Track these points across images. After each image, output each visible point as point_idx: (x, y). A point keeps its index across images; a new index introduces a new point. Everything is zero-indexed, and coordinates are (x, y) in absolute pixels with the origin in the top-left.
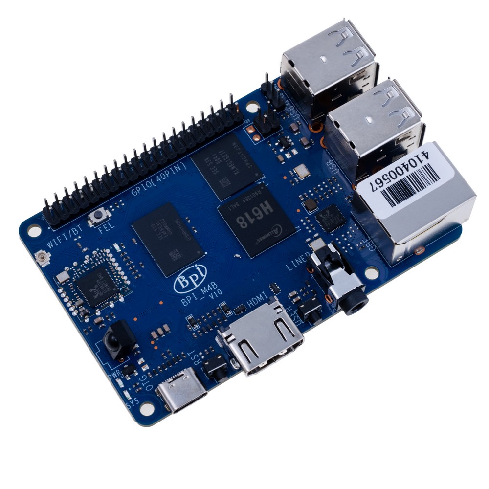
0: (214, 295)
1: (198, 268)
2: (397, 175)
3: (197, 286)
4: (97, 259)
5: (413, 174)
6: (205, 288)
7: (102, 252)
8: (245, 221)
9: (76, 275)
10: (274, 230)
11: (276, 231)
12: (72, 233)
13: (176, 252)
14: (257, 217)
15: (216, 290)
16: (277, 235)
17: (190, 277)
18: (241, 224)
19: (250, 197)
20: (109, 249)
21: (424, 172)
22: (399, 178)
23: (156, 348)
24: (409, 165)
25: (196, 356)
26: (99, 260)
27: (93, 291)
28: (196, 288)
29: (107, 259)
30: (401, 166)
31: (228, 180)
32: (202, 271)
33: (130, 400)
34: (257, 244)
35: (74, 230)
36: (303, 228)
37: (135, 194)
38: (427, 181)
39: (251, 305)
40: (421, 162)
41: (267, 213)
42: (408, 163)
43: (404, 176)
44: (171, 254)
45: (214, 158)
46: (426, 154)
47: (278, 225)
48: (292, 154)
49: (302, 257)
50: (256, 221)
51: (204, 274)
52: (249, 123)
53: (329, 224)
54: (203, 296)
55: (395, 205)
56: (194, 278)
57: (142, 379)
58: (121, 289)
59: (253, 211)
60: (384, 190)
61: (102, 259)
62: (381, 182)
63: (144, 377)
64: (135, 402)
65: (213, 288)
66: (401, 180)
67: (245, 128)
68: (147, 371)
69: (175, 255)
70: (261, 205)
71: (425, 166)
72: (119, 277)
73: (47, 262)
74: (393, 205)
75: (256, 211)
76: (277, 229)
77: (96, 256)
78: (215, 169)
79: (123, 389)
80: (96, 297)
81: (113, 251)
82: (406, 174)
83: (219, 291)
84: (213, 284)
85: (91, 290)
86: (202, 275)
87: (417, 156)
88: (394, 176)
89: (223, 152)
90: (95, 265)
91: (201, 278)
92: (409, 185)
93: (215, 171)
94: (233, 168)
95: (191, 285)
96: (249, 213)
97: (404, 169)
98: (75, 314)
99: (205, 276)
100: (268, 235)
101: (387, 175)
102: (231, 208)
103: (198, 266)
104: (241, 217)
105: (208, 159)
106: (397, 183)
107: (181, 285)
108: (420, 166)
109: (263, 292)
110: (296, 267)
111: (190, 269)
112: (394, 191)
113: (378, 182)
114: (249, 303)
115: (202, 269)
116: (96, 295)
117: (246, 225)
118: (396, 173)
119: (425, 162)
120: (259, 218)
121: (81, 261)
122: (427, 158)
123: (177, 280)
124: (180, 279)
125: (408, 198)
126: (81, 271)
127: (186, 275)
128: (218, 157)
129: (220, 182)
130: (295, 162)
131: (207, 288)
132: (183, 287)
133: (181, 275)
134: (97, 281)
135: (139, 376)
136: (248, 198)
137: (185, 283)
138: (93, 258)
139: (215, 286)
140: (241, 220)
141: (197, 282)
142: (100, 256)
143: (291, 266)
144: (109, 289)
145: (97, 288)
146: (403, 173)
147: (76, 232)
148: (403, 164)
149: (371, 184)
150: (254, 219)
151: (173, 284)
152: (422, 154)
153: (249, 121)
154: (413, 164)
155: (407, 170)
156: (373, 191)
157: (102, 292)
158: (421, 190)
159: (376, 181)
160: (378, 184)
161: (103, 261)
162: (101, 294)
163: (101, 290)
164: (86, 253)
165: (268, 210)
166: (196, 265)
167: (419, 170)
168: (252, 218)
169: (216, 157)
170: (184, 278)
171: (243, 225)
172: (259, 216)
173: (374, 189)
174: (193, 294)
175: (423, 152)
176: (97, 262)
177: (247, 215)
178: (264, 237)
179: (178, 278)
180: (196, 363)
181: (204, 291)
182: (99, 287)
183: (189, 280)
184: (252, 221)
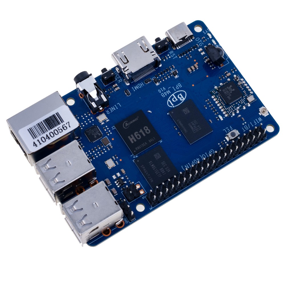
0: (163, 90)
1: (173, 105)
2: (53, 132)
3: (173, 95)
4: (232, 109)
5: (44, 133)
6: (168, 93)
7: (229, 113)
8: (145, 131)
9: (243, 100)
10: (128, 125)
11: (127, 124)
12: (248, 127)
13: (185, 112)
14: (138, 133)
15: (162, 92)
16: (126, 122)
17: (177, 100)
18: (147, 129)
19: (142, 146)
20: (225, 117)
21: (37, 134)
22: (52, 130)
23: (195, 61)
24: (46, 138)
25: (172, 56)
26: (231, 109)
27: (232, 89)
28: (173, 93)
29: (226, 109)
30: (51, 138)
31: (156, 157)
32: (170, 103)
33: (208, 33)
34: (138, 117)
35: (247, 128)
36: (110, 129)
37: (212, 151)
38: (35, 128)
39: (141, 84)
40: (38, 140)
41: (132, 135)
42: (46, 140)
43: (49, 131)
44: (189, 112)
45: (164, 172)
46: (35, 145)
47: (126, 128)
48: (116, 176)
49: (111, 111)
50: (138, 131)
51: (169, 102)
52: (143, 196)
53: (95, 129)
54: (169, 89)
55: (56, 114)
56: (175, 99)
57: (202, 44)
58: (217, 92)
59: (140, 137)
60: (62, 123)
61: (229, 109)
62: (63, 128)
63: (200, 45)
64: (205, 32)
65: (164, 93)
66: (51, 129)
67: (145, 193)
68: (199, 48)
69: (186, 111)
70: (135, 141)
71: (36, 138)
72: (218, 99)
73: (261, 109)
74: (57, 114)
75: (138, 137)
76: (126, 126)
77: (232, 111)
78: (164, 165)
79: (212, 39)
80: (231, 86)
81: (223, 116)
82: (48, 133)
83: (160, 92)
84: (164, 96)
85: (234, 90)
86: (170, 101)
87: (40, 144)
88: (56, 131)
89: (159, 176)
90: (233, 106)
91: (171, 99)
92: (47, 126)
93: (163, 163)
94: (153, 165)
95: (176, 95)
96: (143, 136)
97: (49, 136)
98: (242, 80)
99: (168, 100)
100: (131, 122)
101: (60, 132)
102: (153, 139)
103: (173, 106)
104: (148, 133)
105: (168, 171)
106: (54, 127)
107: (182, 95)
108: (39, 138)
109: (134, 91)
110: (115, 105)
111: (177, 105)
112: (56, 122)
113: (65, 128)
114: (142, 85)
115: (170, 105)
116: (231, 87)
117: (144, 128)
118: (54, 133)
119: (35, 140)
120: (137, 133)
121: (241, 110)
122: (34, 143)
123: (184, 98)
124: (183, 99)
125: (48, 118)
126: (241, 102)
127: (179, 101)
128: (162, 172)
129: (160, 156)
130: (114, 170)
131: (167, 93)
132: (181, 94)
133: (182, 101)
134: (231, 95)
135: (203, 46)
136: (143, 145)
137: (180, 96)
138: (234, 110)
139: (162, 94)
140: (148, 131)
141: (173, 97)
142: (230, 111)
143: (118, 106)
144: (224, 90)
145: (230, 91)
146: (50, 133)
147: (246, 127)
148: (49, 139)
149: (70, 127)
150: (140, 132)
151: (187, 96)
152: (37, 145)
153: (143, 198)
154: (43, 139)
155: (47, 135)
156: (69, 122)
157: (228, 89)
158: (40, 123)
159: (67, 128)
160: (65, 127)
161: (229, 108)
162: (228, 87)
163: (228, 90)
164: (239, 114)
165: (131, 137)
166: (174, 107)
167: (40, 135)
168: (141, 133)
169: (163, 173)
170: (181, 99)
171: (146, 129)
172: (137, 134)
173: (68, 124)
174: (175, 90)
175: (37, 146)
176: (232, 108)
177: (144, 135)
178: (134, 121)
179: (184, 99)
180: (172, 52)
181: (169, 92)
182: (229, 92)
183: (177, 98)
184: (141, 131)
